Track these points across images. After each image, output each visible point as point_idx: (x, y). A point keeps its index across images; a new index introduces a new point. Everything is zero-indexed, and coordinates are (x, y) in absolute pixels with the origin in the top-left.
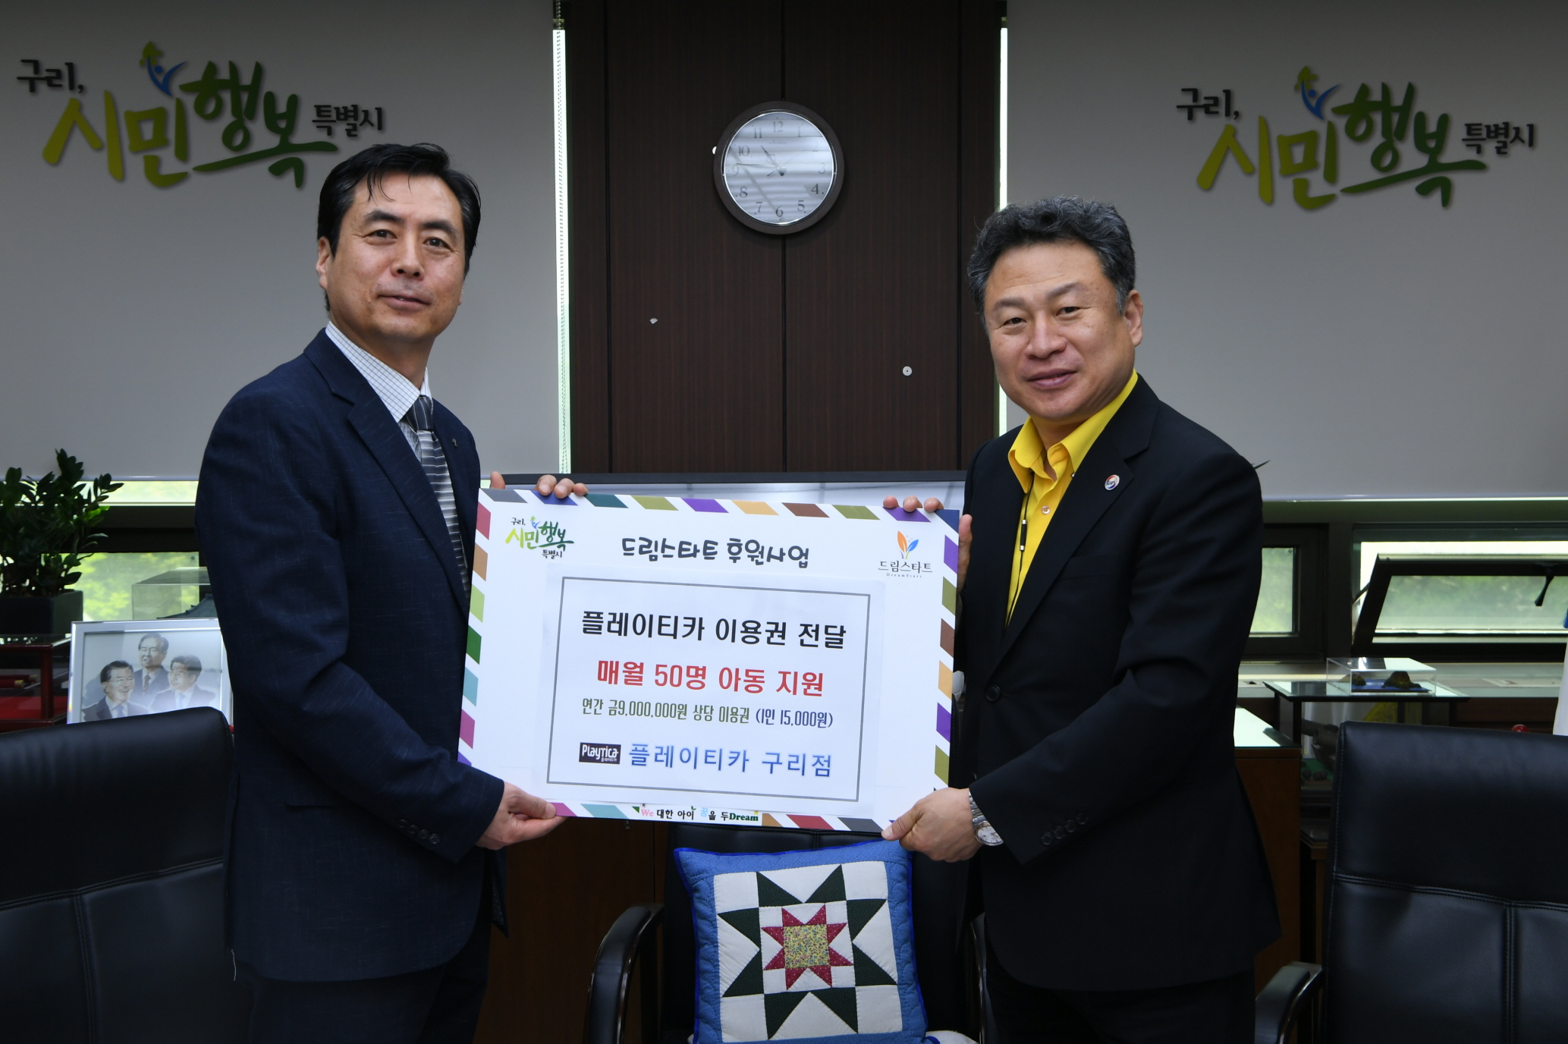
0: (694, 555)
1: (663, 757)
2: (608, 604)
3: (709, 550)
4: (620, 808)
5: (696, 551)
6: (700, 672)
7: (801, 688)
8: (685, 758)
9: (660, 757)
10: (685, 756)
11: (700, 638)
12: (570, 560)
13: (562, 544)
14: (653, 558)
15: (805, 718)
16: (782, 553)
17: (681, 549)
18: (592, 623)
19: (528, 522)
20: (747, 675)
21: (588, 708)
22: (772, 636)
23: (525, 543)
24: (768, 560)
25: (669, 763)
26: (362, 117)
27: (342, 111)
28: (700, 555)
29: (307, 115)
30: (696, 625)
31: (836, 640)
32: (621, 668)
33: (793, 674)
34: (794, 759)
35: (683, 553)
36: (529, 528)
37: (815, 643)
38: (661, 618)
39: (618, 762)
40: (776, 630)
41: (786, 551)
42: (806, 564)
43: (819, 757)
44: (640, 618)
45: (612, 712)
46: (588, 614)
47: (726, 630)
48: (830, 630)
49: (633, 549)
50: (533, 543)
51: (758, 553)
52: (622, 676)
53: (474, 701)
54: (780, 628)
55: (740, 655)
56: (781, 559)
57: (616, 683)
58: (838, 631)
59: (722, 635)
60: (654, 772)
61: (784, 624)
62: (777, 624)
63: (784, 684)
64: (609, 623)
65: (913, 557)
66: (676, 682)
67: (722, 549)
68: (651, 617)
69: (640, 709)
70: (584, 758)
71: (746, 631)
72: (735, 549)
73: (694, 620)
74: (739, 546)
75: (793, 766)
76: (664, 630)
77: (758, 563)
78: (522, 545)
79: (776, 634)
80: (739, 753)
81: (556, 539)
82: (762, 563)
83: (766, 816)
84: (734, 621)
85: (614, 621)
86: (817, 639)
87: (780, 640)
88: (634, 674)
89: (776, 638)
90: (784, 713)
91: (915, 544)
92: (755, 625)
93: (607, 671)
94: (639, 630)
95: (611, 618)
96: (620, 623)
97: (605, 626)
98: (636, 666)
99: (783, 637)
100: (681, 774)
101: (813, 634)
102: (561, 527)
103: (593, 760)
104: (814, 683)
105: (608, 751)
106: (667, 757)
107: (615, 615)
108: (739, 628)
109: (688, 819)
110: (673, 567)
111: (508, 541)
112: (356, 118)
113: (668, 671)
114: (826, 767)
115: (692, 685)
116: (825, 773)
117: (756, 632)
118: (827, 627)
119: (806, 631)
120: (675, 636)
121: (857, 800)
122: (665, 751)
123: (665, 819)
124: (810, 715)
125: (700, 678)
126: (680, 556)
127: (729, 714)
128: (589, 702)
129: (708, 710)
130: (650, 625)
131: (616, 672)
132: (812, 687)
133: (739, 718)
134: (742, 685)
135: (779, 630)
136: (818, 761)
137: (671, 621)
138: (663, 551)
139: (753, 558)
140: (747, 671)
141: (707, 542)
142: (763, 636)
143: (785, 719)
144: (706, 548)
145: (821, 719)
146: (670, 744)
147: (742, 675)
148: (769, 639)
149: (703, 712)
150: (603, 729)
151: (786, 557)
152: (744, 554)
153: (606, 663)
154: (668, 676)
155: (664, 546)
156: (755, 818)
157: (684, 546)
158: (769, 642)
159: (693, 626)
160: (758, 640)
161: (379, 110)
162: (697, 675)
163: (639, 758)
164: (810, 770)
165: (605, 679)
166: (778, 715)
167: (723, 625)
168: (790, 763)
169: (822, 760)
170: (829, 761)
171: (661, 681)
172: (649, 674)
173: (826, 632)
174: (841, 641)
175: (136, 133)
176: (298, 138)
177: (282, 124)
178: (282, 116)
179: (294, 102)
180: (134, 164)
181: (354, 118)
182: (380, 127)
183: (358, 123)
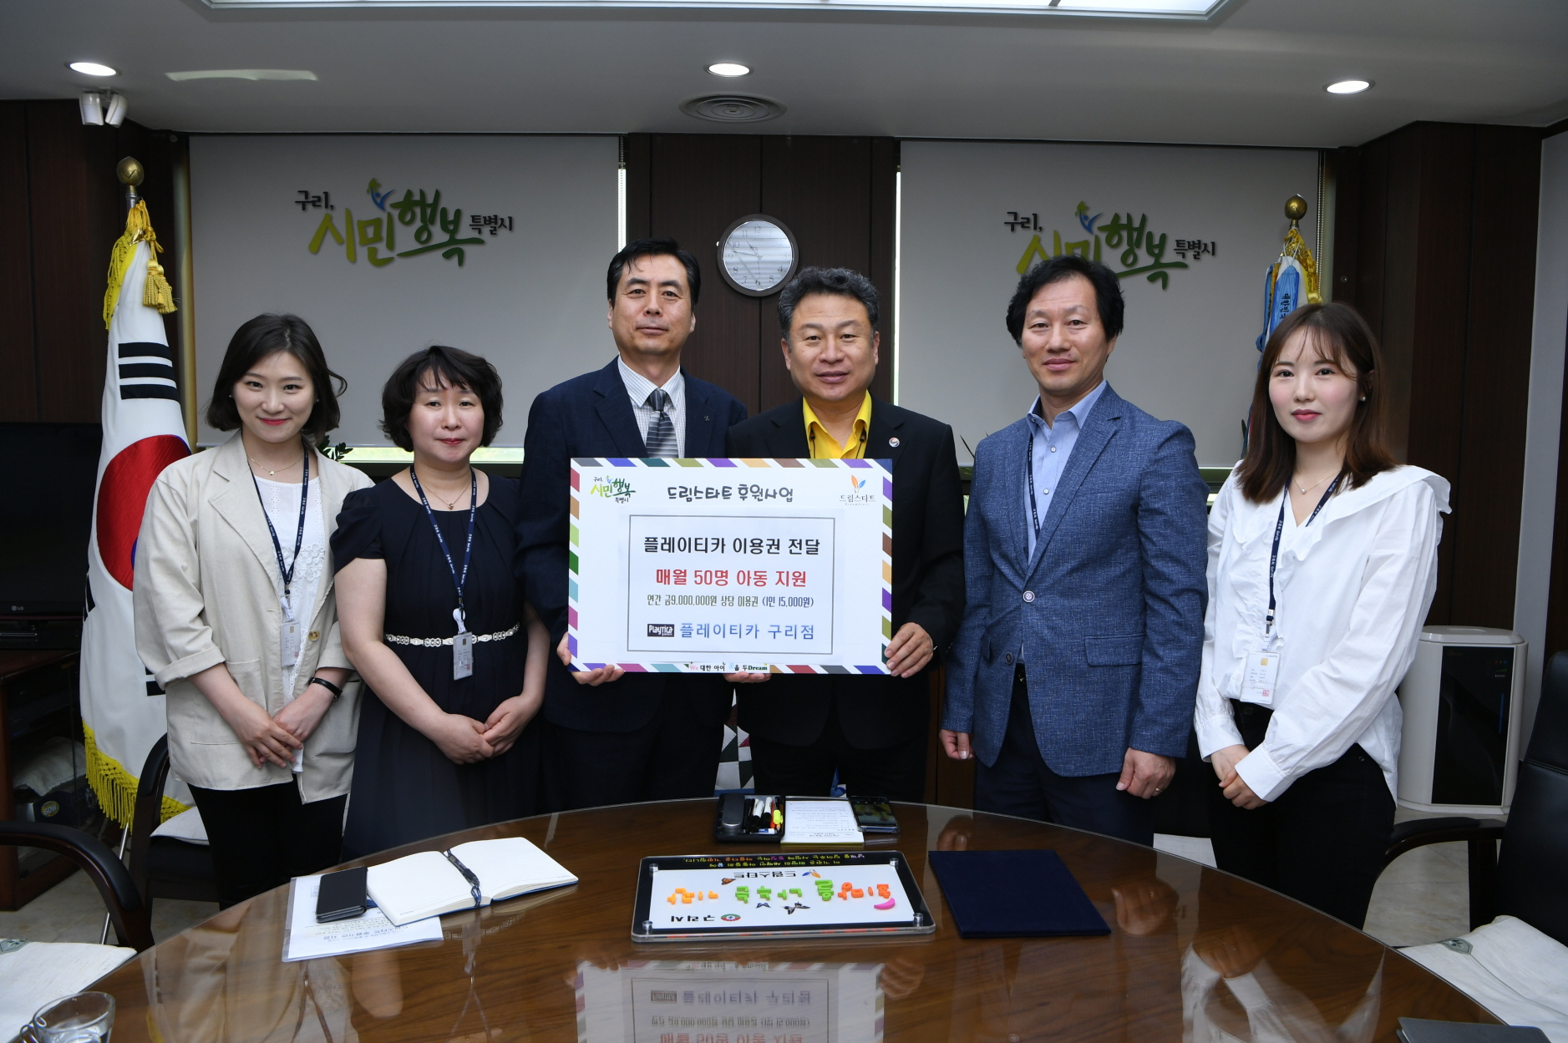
0: (716, 496)
1: (703, 631)
2: (660, 532)
3: (726, 492)
4: (677, 665)
5: (717, 493)
6: (724, 574)
7: (791, 582)
8: (717, 631)
9: (700, 631)
10: (717, 630)
11: (723, 552)
12: (633, 504)
13: (628, 493)
14: (689, 500)
15: (795, 602)
16: (775, 493)
17: (707, 493)
18: (651, 545)
19: (604, 479)
20: (755, 575)
21: (651, 601)
22: (771, 548)
23: (604, 494)
24: (766, 498)
25: (707, 635)
26: (499, 222)
27: (488, 219)
28: (720, 496)
29: (466, 221)
30: (720, 543)
31: (813, 550)
32: (672, 574)
33: (785, 573)
34: (789, 629)
35: (709, 495)
36: (605, 483)
37: (800, 552)
38: (696, 539)
39: (673, 636)
40: (773, 544)
41: (777, 491)
42: (791, 499)
43: (805, 627)
44: (682, 540)
45: (667, 603)
46: (648, 539)
47: (740, 545)
48: (809, 543)
49: (675, 494)
50: (609, 493)
51: (759, 493)
52: (672, 579)
53: (576, 599)
54: (776, 543)
55: (750, 562)
56: (774, 496)
57: (669, 584)
58: (814, 543)
59: (737, 549)
60: (697, 641)
61: (778, 540)
62: (773, 540)
63: (780, 580)
64: (662, 544)
65: (862, 492)
66: (708, 581)
67: (735, 492)
68: (690, 539)
69: (685, 600)
70: (651, 634)
71: (753, 546)
72: (743, 492)
73: (718, 540)
74: (746, 489)
75: (788, 633)
76: (699, 547)
77: (759, 500)
78: (601, 495)
79: (773, 547)
80: (752, 627)
81: (623, 490)
82: (762, 500)
83: (772, 667)
84: (745, 540)
85: (665, 543)
86: (800, 549)
87: (776, 551)
88: (681, 577)
89: (773, 550)
90: (781, 599)
91: (863, 483)
92: (759, 542)
93: (663, 576)
94: (682, 548)
95: (663, 541)
96: (669, 544)
97: (659, 547)
98: (681, 572)
99: (778, 548)
100: (715, 641)
101: (798, 546)
102: (627, 482)
103: (656, 635)
104: (800, 578)
105: (666, 629)
106: (705, 631)
107: (665, 539)
108: (749, 544)
109: (721, 671)
110: (702, 505)
111: (592, 493)
113: (703, 574)
114: (810, 633)
115: (719, 583)
116: (810, 637)
117: (760, 546)
118: (807, 541)
119: (793, 544)
120: (706, 551)
121: (831, 654)
122: (703, 627)
123: (706, 671)
124: (798, 600)
125: (724, 578)
126: (707, 497)
127: (745, 601)
128: (652, 597)
129: (731, 599)
130: (689, 545)
131: (669, 576)
132: (799, 581)
133: (751, 603)
134: (752, 581)
135: (775, 544)
136: (805, 629)
137: (703, 542)
138: (695, 495)
139: (755, 497)
140: (755, 572)
141: (724, 487)
142: (765, 549)
143: (782, 603)
144: (724, 491)
145: (807, 602)
146: (707, 623)
147: (752, 575)
148: (769, 550)
149: (728, 601)
150: (662, 615)
151: (778, 495)
152: (750, 494)
153: (662, 571)
154: (703, 577)
155: (696, 492)
156: (765, 668)
157: (709, 491)
158: (769, 552)
159: (718, 544)
160: (761, 551)
161: (510, 218)
162: (722, 576)
163: (687, 633)
164: (800, 636)
165: (661, 582)
166: (777, 600)
167: (738, 542)
168: (786, 631)
169: (807, 628)
170: (812, 629)
171: (699, 581)
172: (690, 577)
173: (807, 544)
174: (817, 550)
175: (363, 234)
176: (460, 236)
177: (451, 227)
178: (451, 222)
179: (458, 213)
180: (362, 252)
181: (495, 223)
182: (511, 229)
183: (497, 226)
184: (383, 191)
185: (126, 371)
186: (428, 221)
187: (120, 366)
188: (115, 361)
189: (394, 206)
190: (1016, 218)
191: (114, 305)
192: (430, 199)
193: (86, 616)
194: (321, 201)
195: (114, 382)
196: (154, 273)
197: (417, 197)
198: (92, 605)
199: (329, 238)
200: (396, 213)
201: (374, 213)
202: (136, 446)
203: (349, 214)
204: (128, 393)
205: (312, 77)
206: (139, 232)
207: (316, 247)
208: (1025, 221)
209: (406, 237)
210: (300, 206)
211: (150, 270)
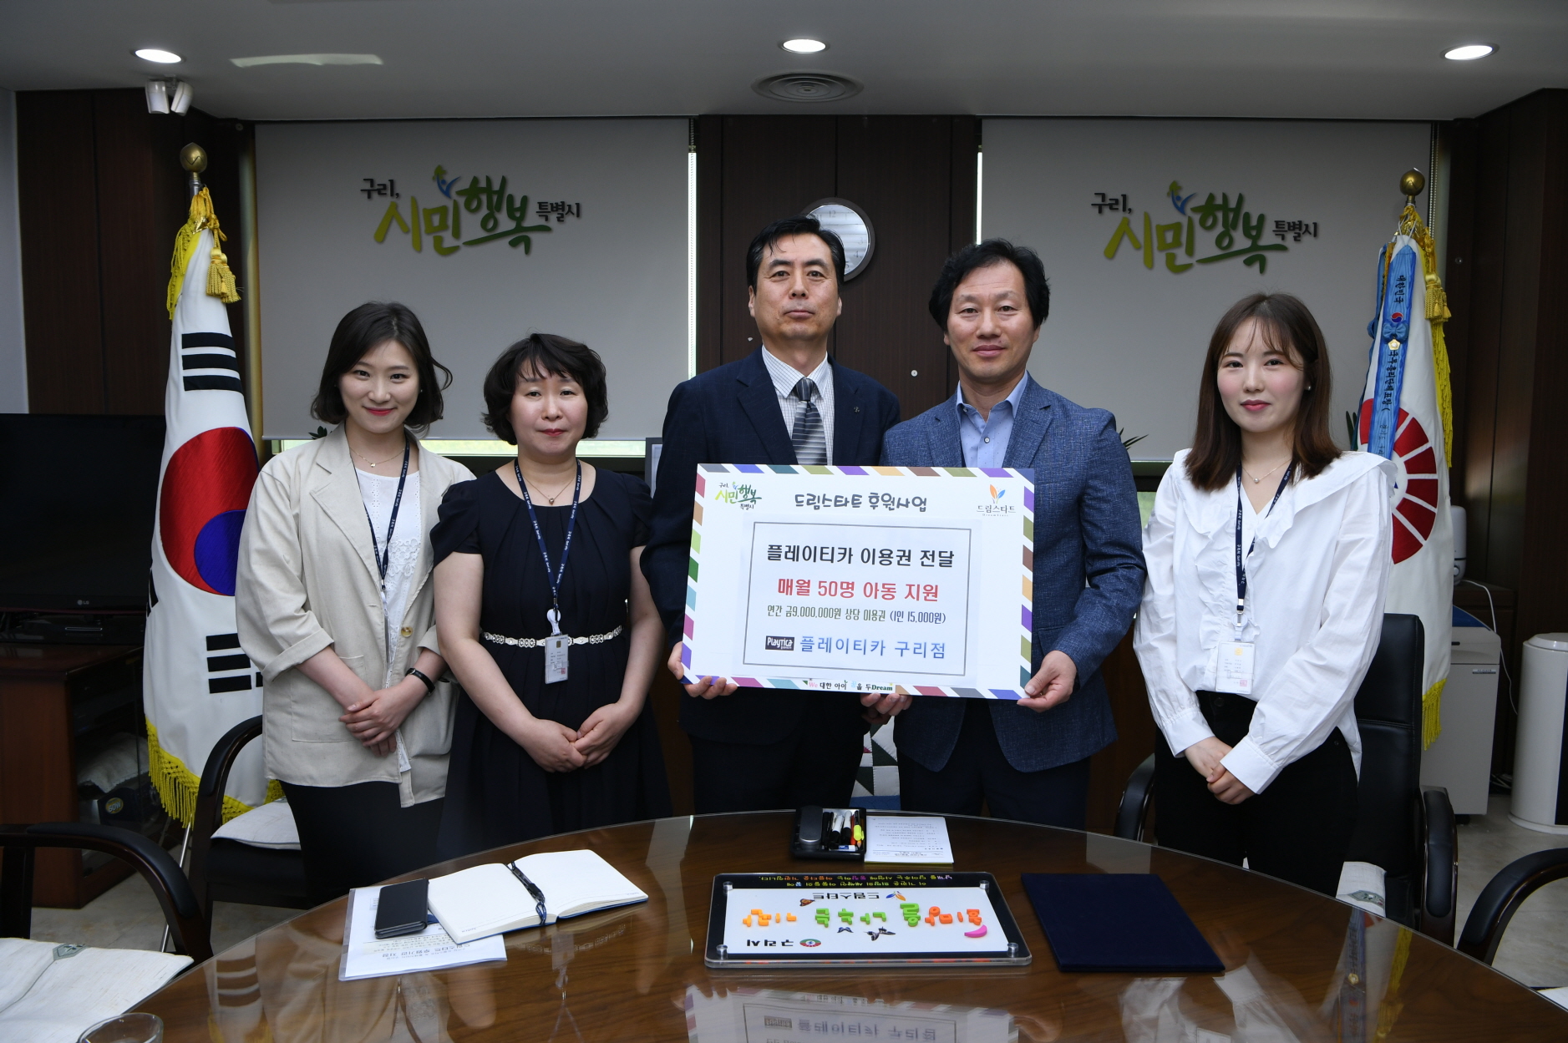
0: (845, 505)
1: (824, 646)
2: (785, 540)
3: (856, 501)
4: (794, 681)
5: (847, 502)
6: (850, 586)
7: (922, 596)
8: (840, 646)
9: (822, 646)
10: (840, 645)
11: (850, 562)
12: (759, 511)
13: (753, 500)
14: (817, 508)
15: (925, 617)
16: (908, 502)
17: (836, 501)
18: (774, 553)
19: (730, 485)
20: (884, 587)
21: (771, 612)
22: (901, 559)
23: (729, 500)
24: (898, 507)
25: (829, 650)
26: (567, 209)
27: (555, 205)
28: (850, 505)
29: (533, 208)
30: (847, 553)
31: (947, 561)
32: (795, 584)
33: (916, 586)
34: (918, 646)
35: (838, 504)
36: (731, 489)
37: (932, 564)
38: (822, 548)
39: (792, 649)
40: (904, 556)
41: (910, 500)
42: (925, 509)
43: (936, 645)
44: (807, 549)
45: (788, 614)
46: (772, 546)
47: (868, 556)
48: (943, 555)
49: (802, 502)
50: (734, 500)
51: (890, 502)
52: (795, 590)
53: (693, 608)
54: (907, 554)
55: (879, 573)
56: (907, 506)
57: (791, 594)
58: (948, 555)
59: (865, 560)
60: (818, 656)
61: (910, 551)
62: (904, 551)
63: (910, 593)
64: (786, 553)
65: (1001, 502)
66: (833, 593)
67: (865, 501)
68: (815, 548)
69: (807, 612)
70: (769, 647)
71: (882, 557)
72: (874, 500)
73: (845, 549)
74: (877, 498)
75: (917, 651)
76: (825, 557)
77: (890, 509)
78: (726, 501)
79: (904, 558)
80: (878, 643)
81: (749, 496)
82: (893, 509)
83: (898, 687)
84: (874, 550)
85: (789, 551)
86: (933, 561)
87: (907, 562)
88: (804, 587)
89: (904, 561)
90: (910, 614)
91: (1002, 493)
92: (889, 552)
93: (785, 586)
94: (807, 557)
95: (787, 549)
96: (794, 552)
97: (783, 555)
98: (805, 582)
99: (909, 560)
100: (837, 657)
101: (931, 557)
102: (753, 488)
103: (775, 648)
104: (932, 592)
105: (785, 641)
106: (827, 645)
107: (790, 547)
108: (878, 554)
109: (842, 690)
110: (830, 513)
111: (717, 499)
112: (563, 210)
113: (827, 585)
114: (941, 651)
115: (844, 595)
116: (941, 656)
117: (889, 557)
118: (940, 552)
119: (925, 556)
120: (832, 561)
121: (964, 675)
122: (825, 641)
123: (826, 689)
124: (929, 615)
125: (850, 590)
126: (836, 505)
127: (871, 615)
128: (772, 608)
129: (856, 612)
130: (814, 554)
131: (791, 587)
132: (930, 595)
133: (878, 617)
134: (880, 594)
135: (906, 556)
136: (936, 647)
137: (829, 551)
138: (823, 503)
139: (886, 505)
140: (884, 585)
141: (854, 496)
142: (895, 560)
143: (911, 618)
144: (853, 500)
145: (938, 618)
146: (829, 637)
147: (880, 587)
148: (899, 562)
149: (852, 614)
150: (782, 627)
151: (910, 505)
152: (880, 503)
153: (784, 580)
154: (827, 589)
155: (824, 499)
156: (890, 689)
157: (838, 499)
158: (899, 564)
159: (845, 554)
160: (891, 563)
161: (578, 205)
162: (848, 588)
163: (807, 646)
164: (930, 654)
165: (783, 592)
166: (906, 615)
167: (866, 553)
168: (915, 649)
169: (938, 647)
170: (943, 648)
171: (823, 592)
172: (814, 588)
173: (940, 556)
174: (951, 562)
175: (429, 222)
176: (527, 223)
177: (518, 215)
178: (517, 209)
179: (525, 200)
180: (428, 241)
181: (562, 210)
182: (578, 215)
183: (564, 213)
184: (449, 179)
185: (189, 362)
186: (494, 209)
187: (184, 357)
188: (178, 352)
189: (460, 193)
190: (1103, 200)
191: (178, 295)
192: (496, 186)
193: (149, 611)
194: (386, 189)
195: (178, 373)
196: (217, 261)
197: (483, 184)
198: (155, 600)
199: (395, 226)
200: (462, 201)
201: (440, 200)
202: (199, 438)
203: (414, 201)
204: (191, 384)
205: (376, 60)
206: (203, 219)
207: (381, 237)
208: (1114, 202)
209: (472, 226)
210: (366, 195)
211: (213, 258)
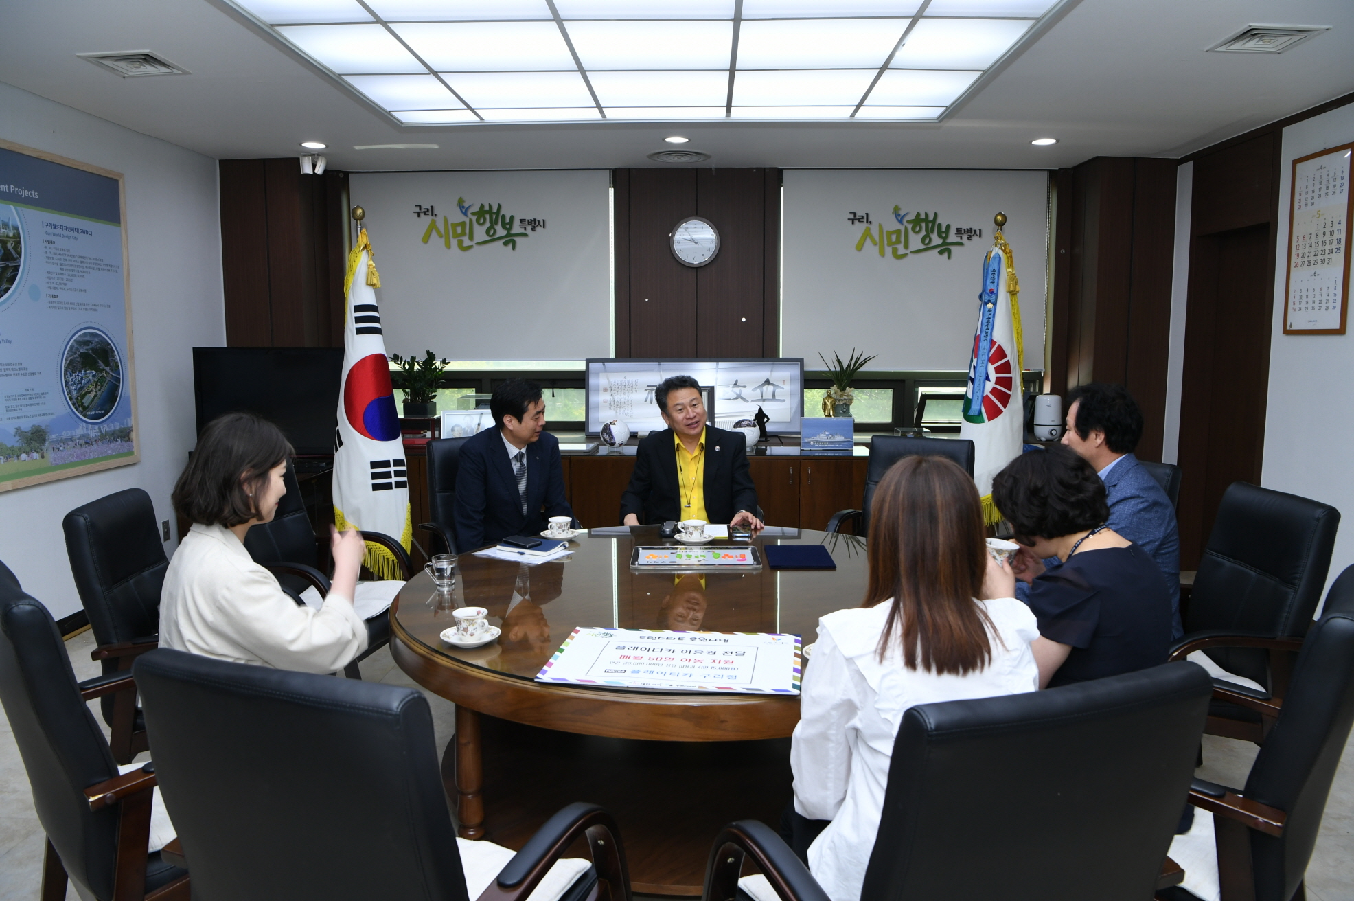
26: (537, 223)
27: (530, 221)
29: (517, 223)
112: (535, 224)
161: (544, 220)
175: (454, 231)
176: (513, 232)
177: (508, 227)
178: (507, 224)
179: (511, 218)
180: (454, 242)
182: (544, 227)
184: (466, 205)
185: (358, 320)
186: (492, 222)
187: (355, 317)
188: (351, 315)
189: (473, 214)
190: (855, 216)
191: (350, 284)
192: (495, 210)
193: (337, 450)
194: (429, 211)
195: (351, 325)
196: (371, 267)
197: (487, 208)
198: (341, 444)
199: (434, 234)
200: (474, 218)
201: (461, 218)
202: (364, 359)
203: (446, 219)
204: (360, 331)
205: (436, 147)
206: (363, 245)
207: (426, 240)
208: (861, 217)
209: (480, 233)
210: (418, 215)
211: (369, 266)
